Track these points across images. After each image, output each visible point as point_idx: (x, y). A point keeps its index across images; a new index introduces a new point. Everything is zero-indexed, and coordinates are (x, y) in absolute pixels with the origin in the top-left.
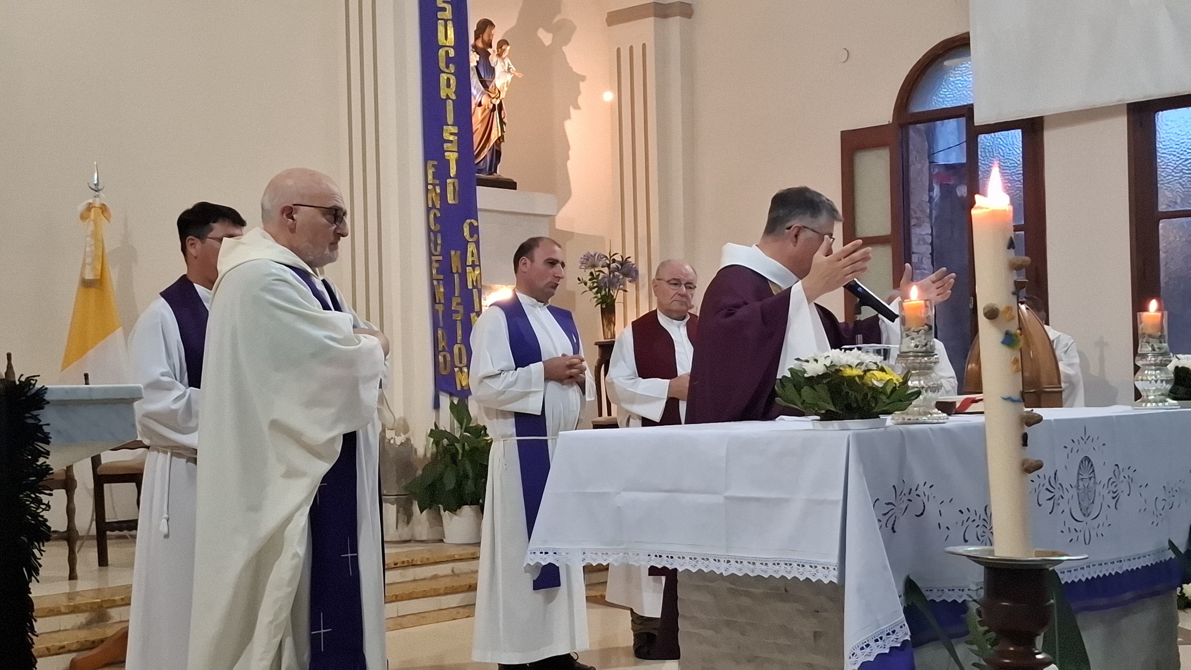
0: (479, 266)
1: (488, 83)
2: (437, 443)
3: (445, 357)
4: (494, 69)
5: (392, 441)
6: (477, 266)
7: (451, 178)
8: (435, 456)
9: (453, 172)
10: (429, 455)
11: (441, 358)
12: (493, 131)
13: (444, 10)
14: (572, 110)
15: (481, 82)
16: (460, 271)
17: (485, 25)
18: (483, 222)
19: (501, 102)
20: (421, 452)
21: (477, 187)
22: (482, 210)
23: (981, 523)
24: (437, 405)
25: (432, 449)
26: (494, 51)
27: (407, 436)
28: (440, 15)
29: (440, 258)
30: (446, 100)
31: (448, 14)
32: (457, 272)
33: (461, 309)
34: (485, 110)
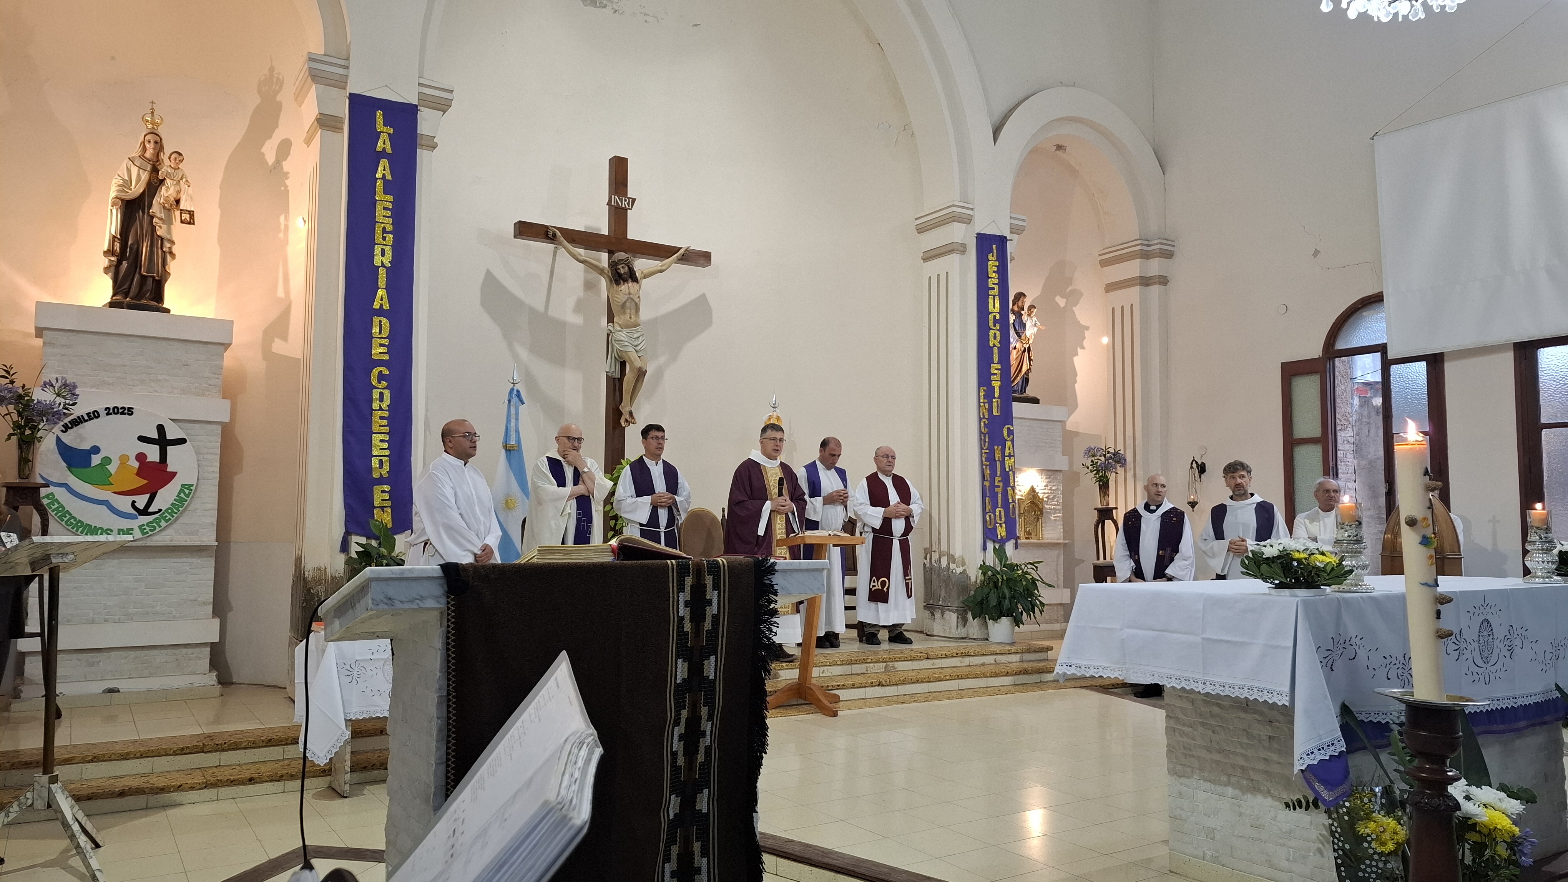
0: (1014, 456)
1: (1021, 334)
2: (984, 574)
3: (990, 516)
4: (1025, 324)
5: (954, 571)
6: (1012, 456)
7: (995, 398)
8: (983, 582)
9: (997, 394)
10: (978, 582)
11: (988, 518)
12: (1024, 366)
13: (993, 289)
14: (1079, 350)
15: (1016, 333)
16: (1001, 460)
17: (1020, 296)
18: (1017, 427)
19: (1029, 346)
20: (973, 579)
21: (1013, 403)
22: (1015, 418)
23: (1401, 666)
24: (985, 548)
25: (981, 577)
26: (1025, 313)
27: (964, 568)
28: (991, 292)
29: (987, 451)
30: (993, 347)
31: (996, 292)
32: (999, 460)
33: (1001, 484)
34: (1018, 351)
